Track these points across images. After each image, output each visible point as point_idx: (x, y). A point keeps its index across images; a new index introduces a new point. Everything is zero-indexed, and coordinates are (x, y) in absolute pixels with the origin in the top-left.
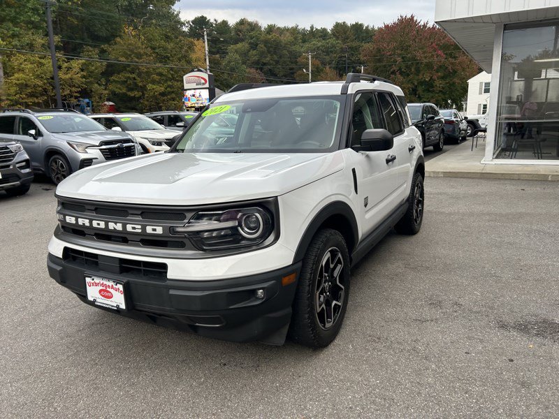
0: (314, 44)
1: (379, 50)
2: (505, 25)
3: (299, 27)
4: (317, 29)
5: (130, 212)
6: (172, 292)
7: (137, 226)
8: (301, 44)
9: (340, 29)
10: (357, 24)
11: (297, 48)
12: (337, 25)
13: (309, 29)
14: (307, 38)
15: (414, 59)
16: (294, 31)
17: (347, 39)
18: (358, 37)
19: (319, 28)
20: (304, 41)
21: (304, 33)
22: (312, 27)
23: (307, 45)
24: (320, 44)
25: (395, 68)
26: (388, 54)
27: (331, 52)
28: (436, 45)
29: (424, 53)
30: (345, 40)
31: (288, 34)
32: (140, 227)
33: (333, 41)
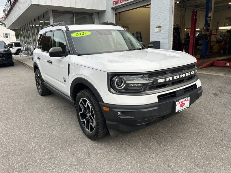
5: (184, 69)
32: (190, 73)
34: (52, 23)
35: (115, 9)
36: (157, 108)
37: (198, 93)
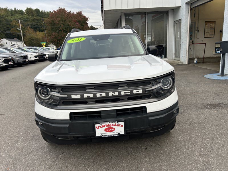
0: (18, 17)
1: (53, 21)
2: (125, 13)
3: (8, 8)
4: (18, 10)
5: (120, 85)
6: (150, 118)
7: (127, 92)
8: (11, 16)
9: (29, 11)
10: (37, 9)
11: (9, 18)
12: (28, 9)
13: (14, 9)
14: (13, 13)
15: (68, 25)
16: (6, 10)
17: (34, 15)
18: (38, 15)
19: (19, 10)
20: (12, 15)
21: (11, 11)
22: (15, 9)
23: (14, 17)
24: (20, 17)
25: (61, 29)
26: (58, 23)
27: (27, 21)
28: (76, 20)
29: (72, 23)
30: (33, 15)
31: (3, 11)
32: (129, 91)
33: (27, 16)
34: (123, 24)
35: (191, 4)
36: (68, 126)
37: (149, 119)
